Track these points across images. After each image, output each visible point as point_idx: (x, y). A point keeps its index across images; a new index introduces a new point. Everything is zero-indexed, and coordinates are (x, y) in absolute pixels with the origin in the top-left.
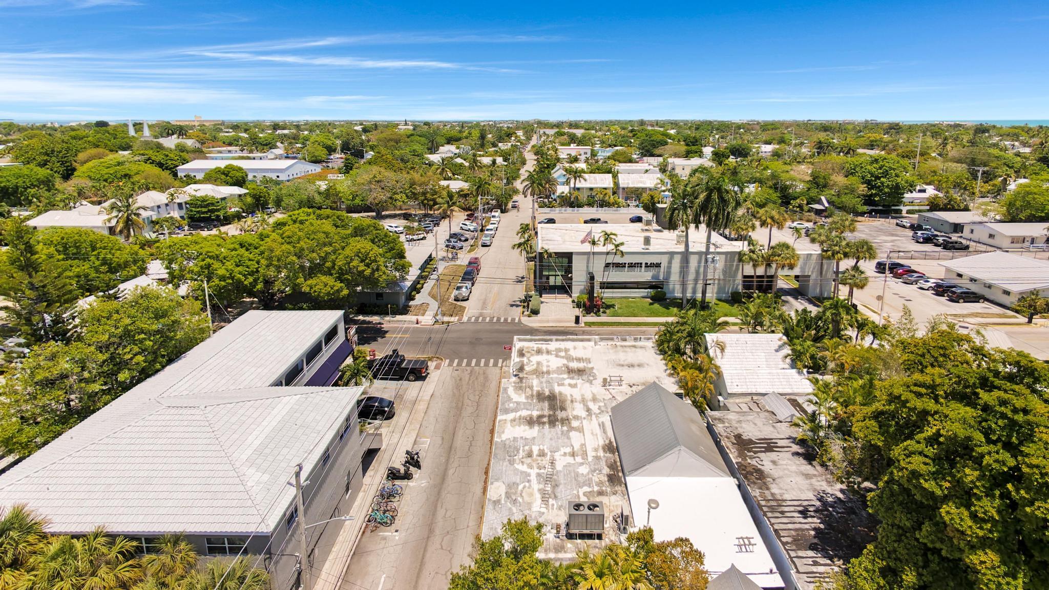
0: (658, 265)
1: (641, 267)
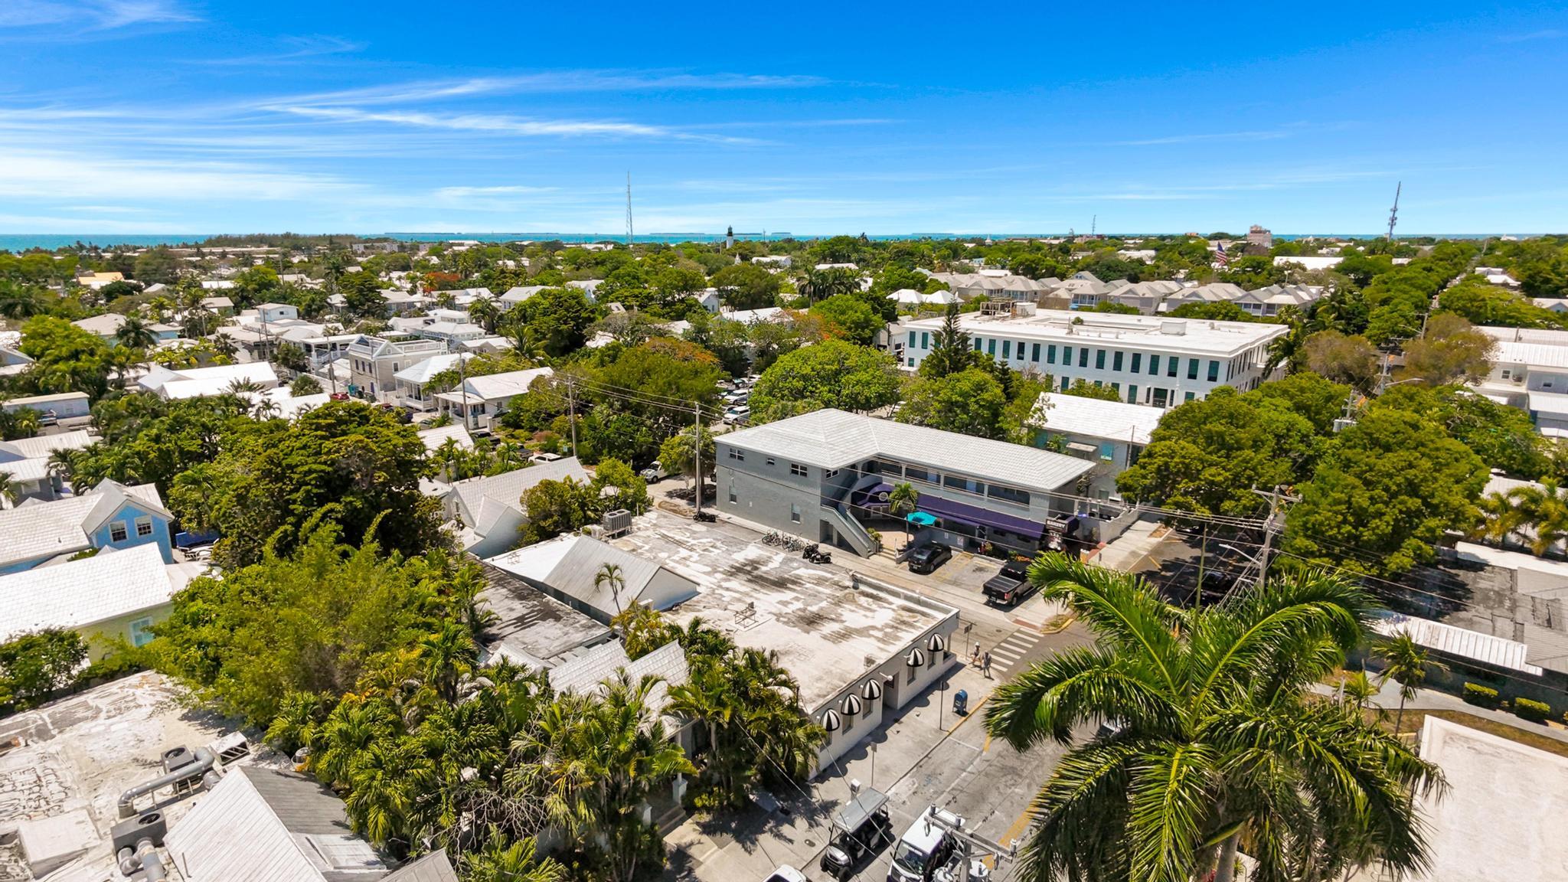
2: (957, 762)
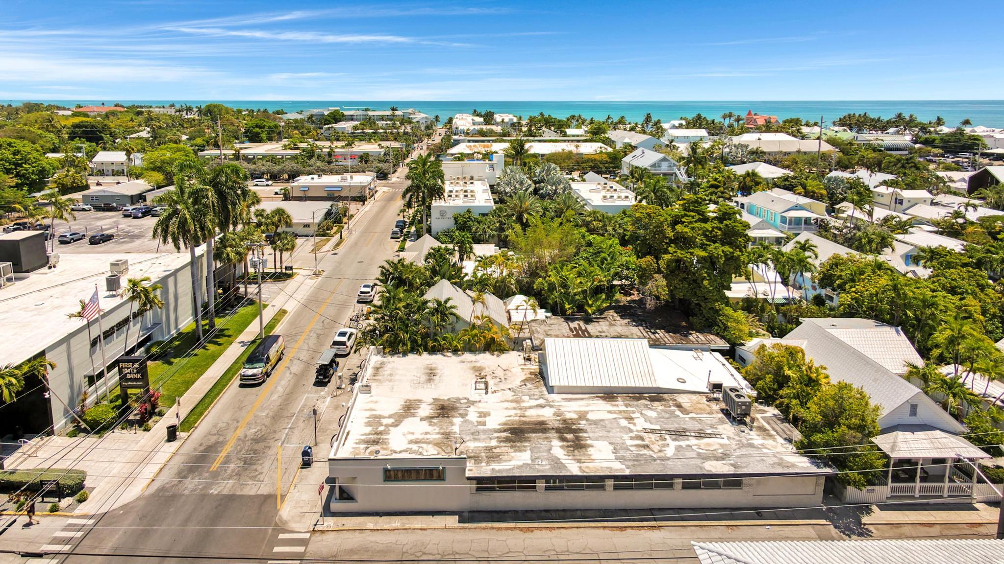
2: (296, 431)
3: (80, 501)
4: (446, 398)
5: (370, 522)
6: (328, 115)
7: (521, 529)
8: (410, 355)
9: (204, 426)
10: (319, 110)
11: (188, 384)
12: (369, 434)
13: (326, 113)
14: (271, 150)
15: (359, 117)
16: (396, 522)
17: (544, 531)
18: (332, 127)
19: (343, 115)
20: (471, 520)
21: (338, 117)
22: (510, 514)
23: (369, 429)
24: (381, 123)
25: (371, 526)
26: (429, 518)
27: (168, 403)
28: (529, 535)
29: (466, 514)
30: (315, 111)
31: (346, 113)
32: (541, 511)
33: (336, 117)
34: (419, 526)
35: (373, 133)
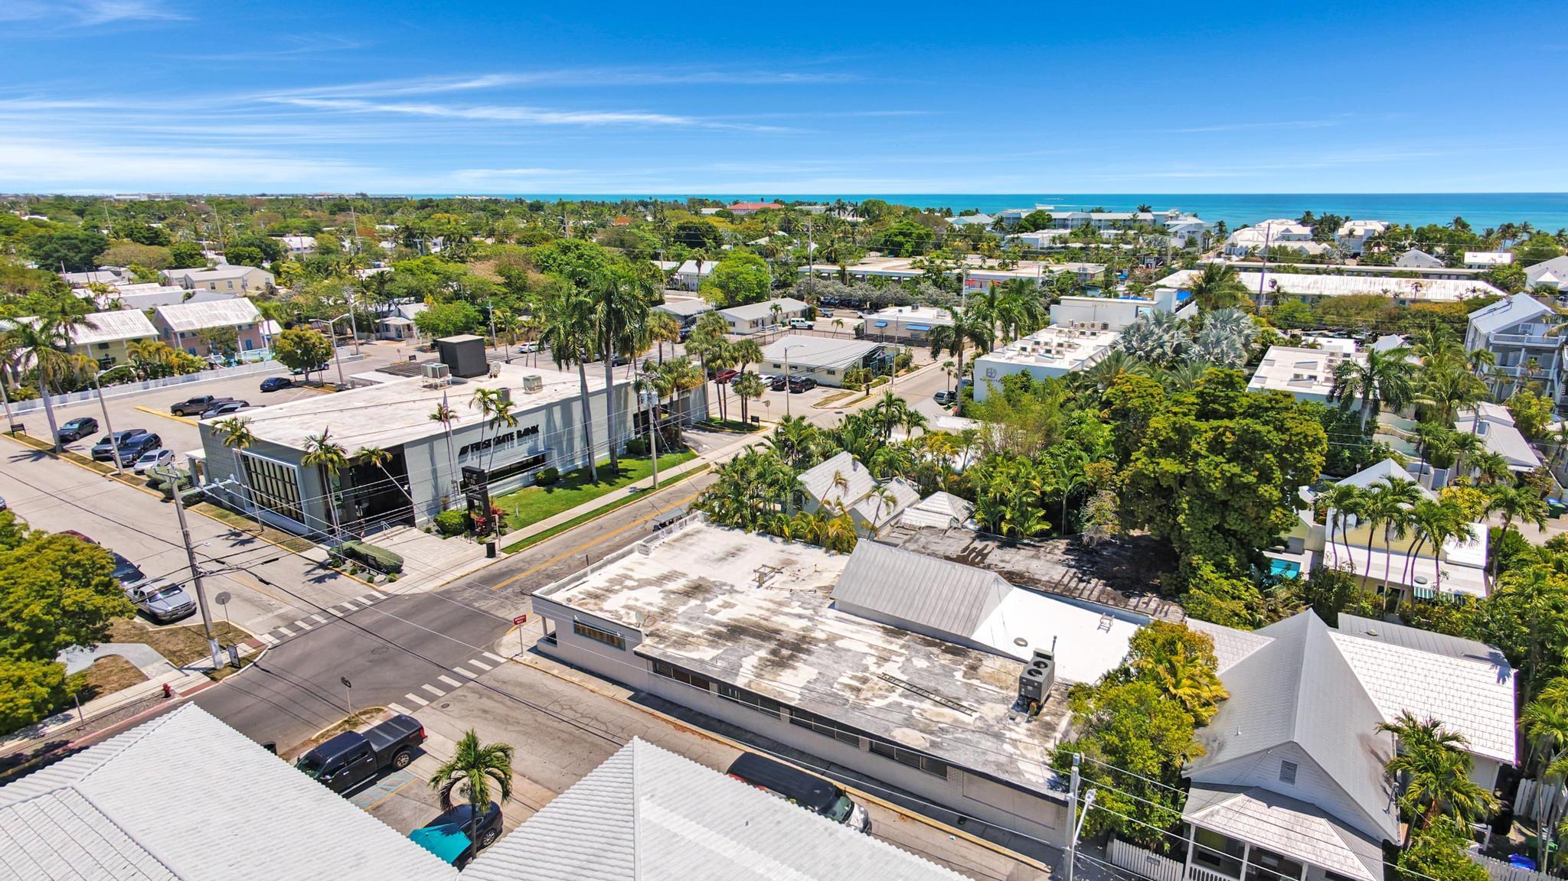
0: (534, 430)
1: (512, 439)
3: (391, 581)
4: (712, 580)
5: (557, 669)
6: (1026, 220)
7: (676, 725)
8: (737, 530)
9: (526, 553)
10: (1015, 211)
11: (550, 514)
12: (602, 589)
13: (1024, 215)
14: (893, 267)
15: (1075, 223)
16: (577, 677)
17: (696, 736)
18: (1018, 238)
19: (1050, 219)
20: (642, 701)
21: (1040, 221)
22: (682, 710)
23: (607, 584)
24: (1107, 233)
25: (555, 672)
26: (609, 685)
27: (517, 526)
28: (679, 734)
29: (643, 695)
30: (1011, 211)
31: (1054, 215)
32: (714, 719)
33: (1038, 223)
34: (591, 687)
35: (1081, 248)
